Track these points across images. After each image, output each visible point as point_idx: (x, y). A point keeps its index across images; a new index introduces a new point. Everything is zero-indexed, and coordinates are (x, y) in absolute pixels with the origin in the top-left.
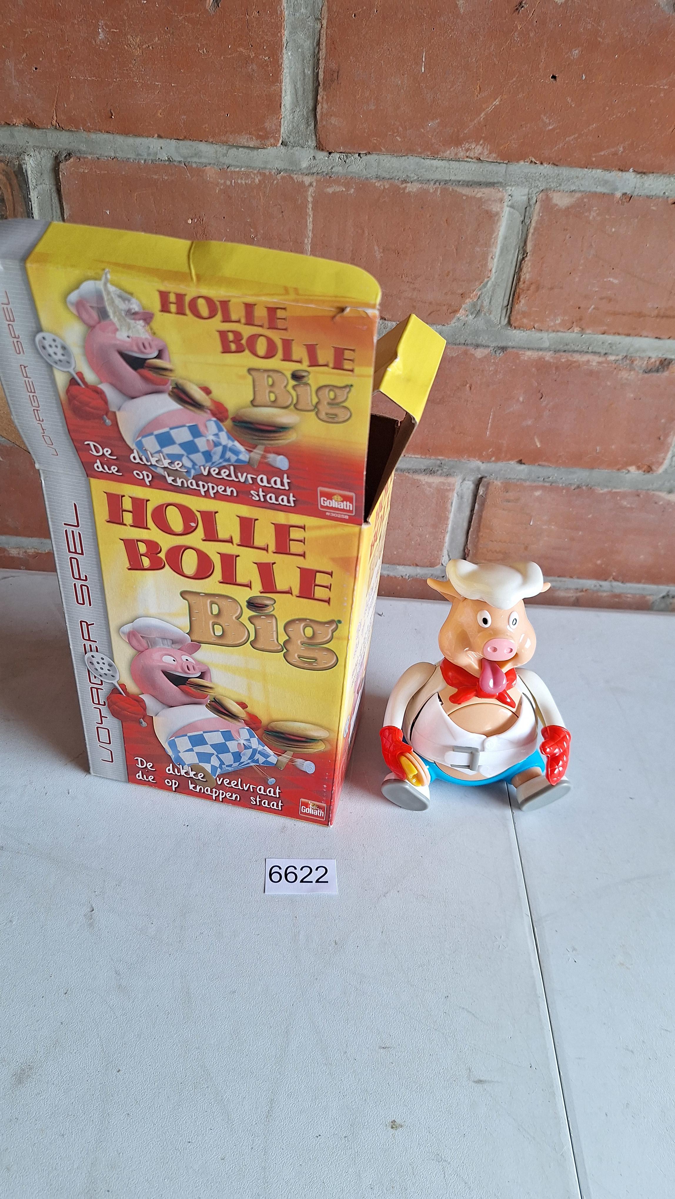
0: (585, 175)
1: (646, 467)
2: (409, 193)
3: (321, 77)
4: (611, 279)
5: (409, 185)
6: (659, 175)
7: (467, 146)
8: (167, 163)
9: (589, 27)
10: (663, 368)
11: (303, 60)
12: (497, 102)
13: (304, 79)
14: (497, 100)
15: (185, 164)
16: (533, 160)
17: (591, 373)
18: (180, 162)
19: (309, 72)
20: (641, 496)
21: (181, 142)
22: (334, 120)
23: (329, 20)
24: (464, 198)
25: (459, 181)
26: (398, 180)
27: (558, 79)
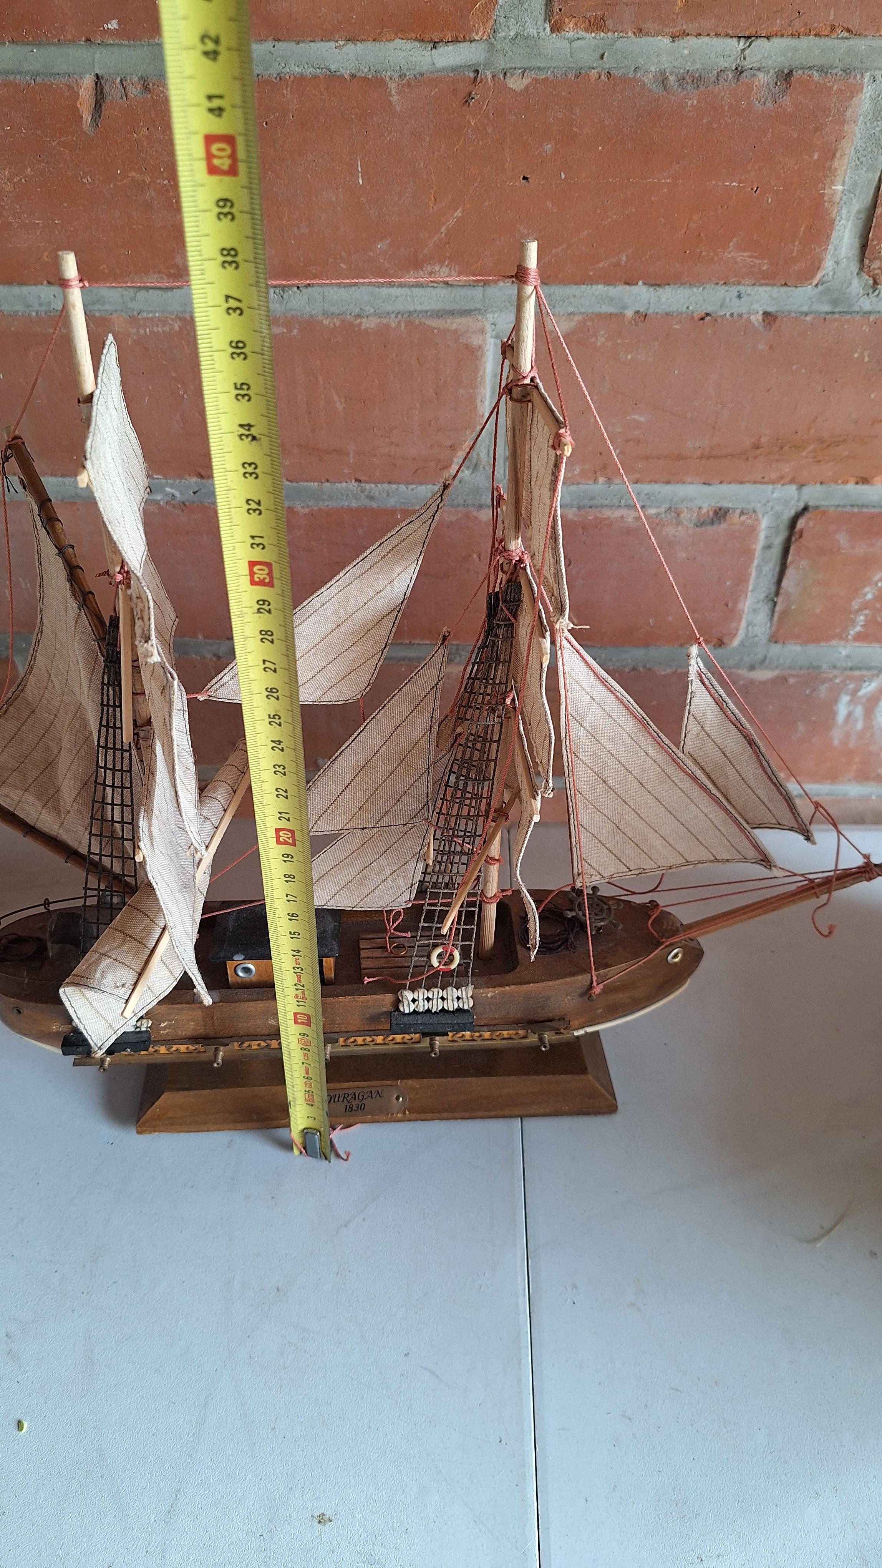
0: (583, 292)
2: (366, 330)
4: (636, 417)
5: (364, 320)
6: (677, 286)
7: (429, 268)
9: (560, 115)
10: (719, 519)
12: (458, 213)
14: (458, 211)
17: (630, 531)
24: (436, 331)
25: (427, 312)
26: (350, 314)
27: (530, 181)
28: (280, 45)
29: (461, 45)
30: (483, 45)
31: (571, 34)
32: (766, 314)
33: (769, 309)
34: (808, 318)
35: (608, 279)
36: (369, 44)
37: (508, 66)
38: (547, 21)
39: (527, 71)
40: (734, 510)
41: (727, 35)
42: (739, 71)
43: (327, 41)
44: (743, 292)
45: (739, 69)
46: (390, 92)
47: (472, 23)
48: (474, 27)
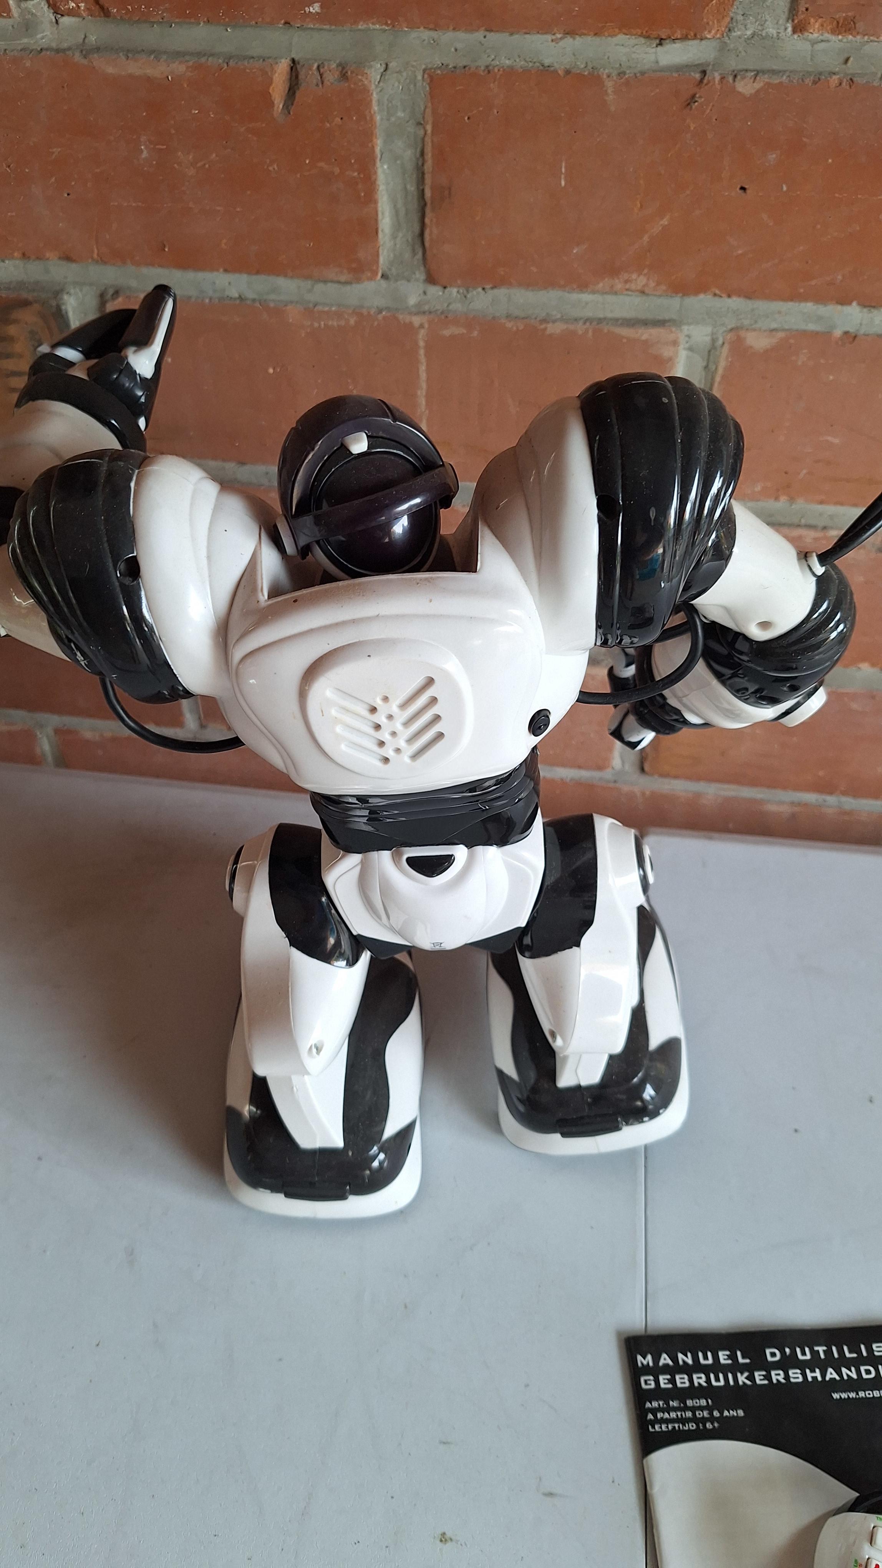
0: (790, 309)
2: (550, 335)
3: (428, 194)
4: (830, 438)
5: (550, 326)
7: (626, 276)
8: (238, 302)
9: (791, 124)
11: (404, 175)
12: (665, 222)
13: (406, 198)
14: (665, 219)
15: (260, 304)
16: (717, 292)
18: (253, 300)
19: (412, 188)
21: (254, 278)
22: (444, 248)
23: (435, 125)
24: (625, 340)
25: (617, 320)
26: (536, 318)
27: (748, 191)
28: (491, 36)
29: (691, 43)
30: (714, 44)
31: (816, 35)
35: (820, 298)
36: (589, 38)
37: (740, 67)
38: (790, 21)
39: (761, 74)
43: (542, 34)
46: (606, 91)
47: (705, 20)
48: (708, 23)
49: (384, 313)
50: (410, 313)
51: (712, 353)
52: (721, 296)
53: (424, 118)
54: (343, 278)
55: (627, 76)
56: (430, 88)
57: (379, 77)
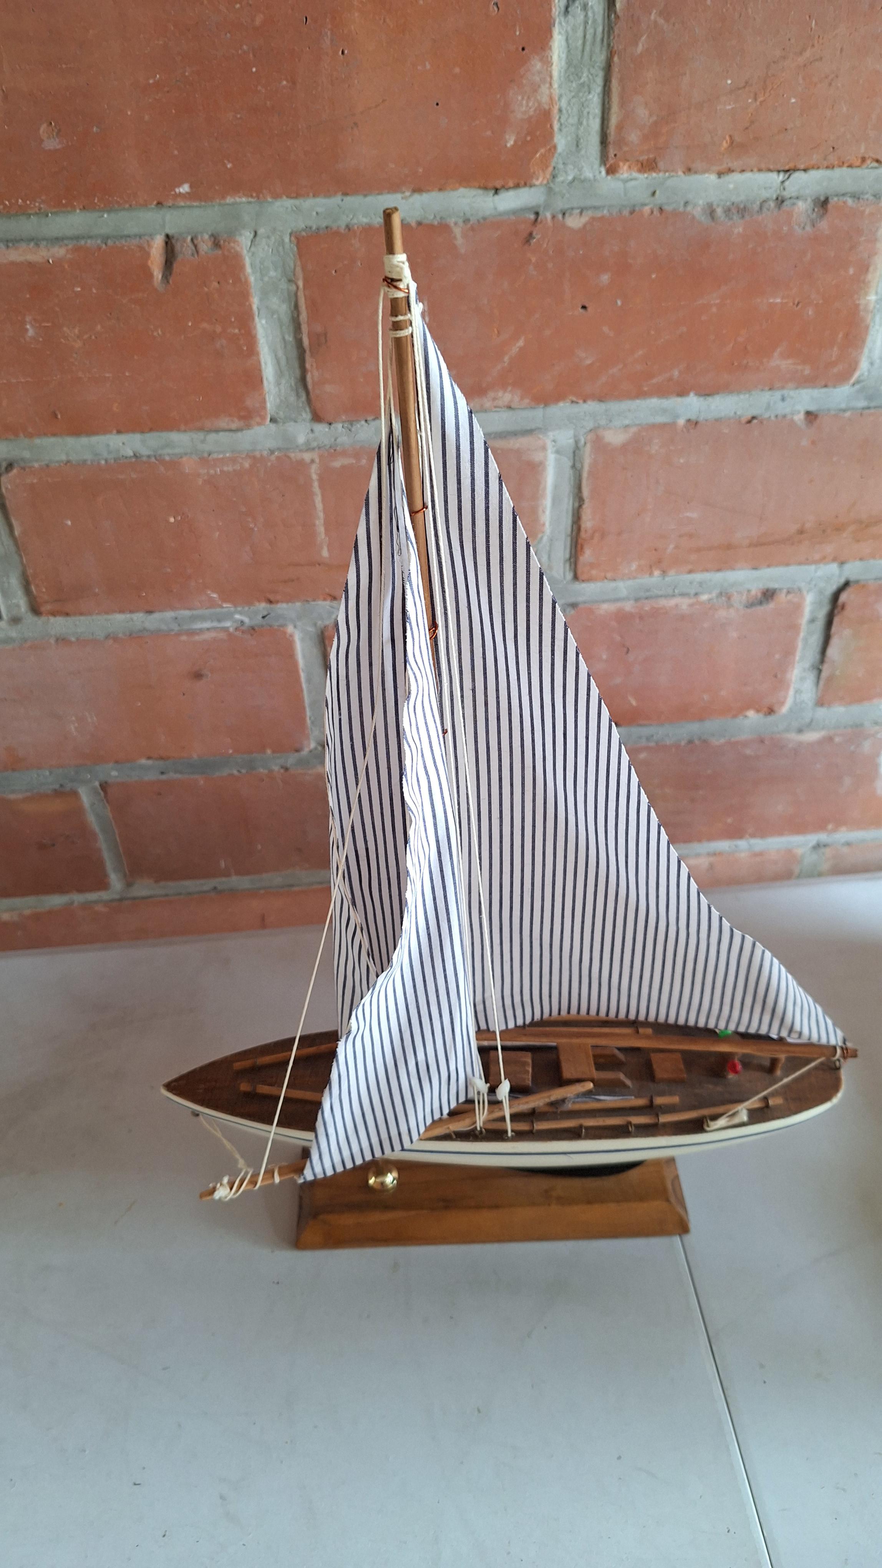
0: (638, 406)
1: (765, 709)
3: (306, 342)
4: (688, 514)
6: (725, 394)
7: (491, 394)
8: (134, 460)
9: (616, 249)
10: (767, 600)
11: (281, 327)
12: (521, 343)
13: (285, 347)
14: (520, 341)
15: (156, 459)
16: (574, 399)
17: (682, 617)
18: (149, 456)
19: (290, 338)
20: (766, 742)
21: (148, 435)
22: (328, 388)
23: (306, 281)
25: (489, 434)
27: (589, 309)
28: (348, 199)
29: (523, 190)
30: (542, 189)
31: (625, 175)
32: (808, 413)
33: (812, 408)
34: (847, 414)
35: (662, 392)
36: (434, 193)
37: (567, 206)
38: (603, 166)
39: (585, 211)
40: (781, 590)
41: (770, 170)
42: (780, 201)
43: (394, 192)
44: (786, 395)
45: (780, 198)
46: (455, 236)
47: (532, 171)
48: (534, 173)
49: (276, 453)
50: (301, 451)
51: (577, 451)
52: (577, 403)
53: (294, 275)
54: (234, 426)
55: (471, 223)
56: (298, 249)
57: (249, 244)
